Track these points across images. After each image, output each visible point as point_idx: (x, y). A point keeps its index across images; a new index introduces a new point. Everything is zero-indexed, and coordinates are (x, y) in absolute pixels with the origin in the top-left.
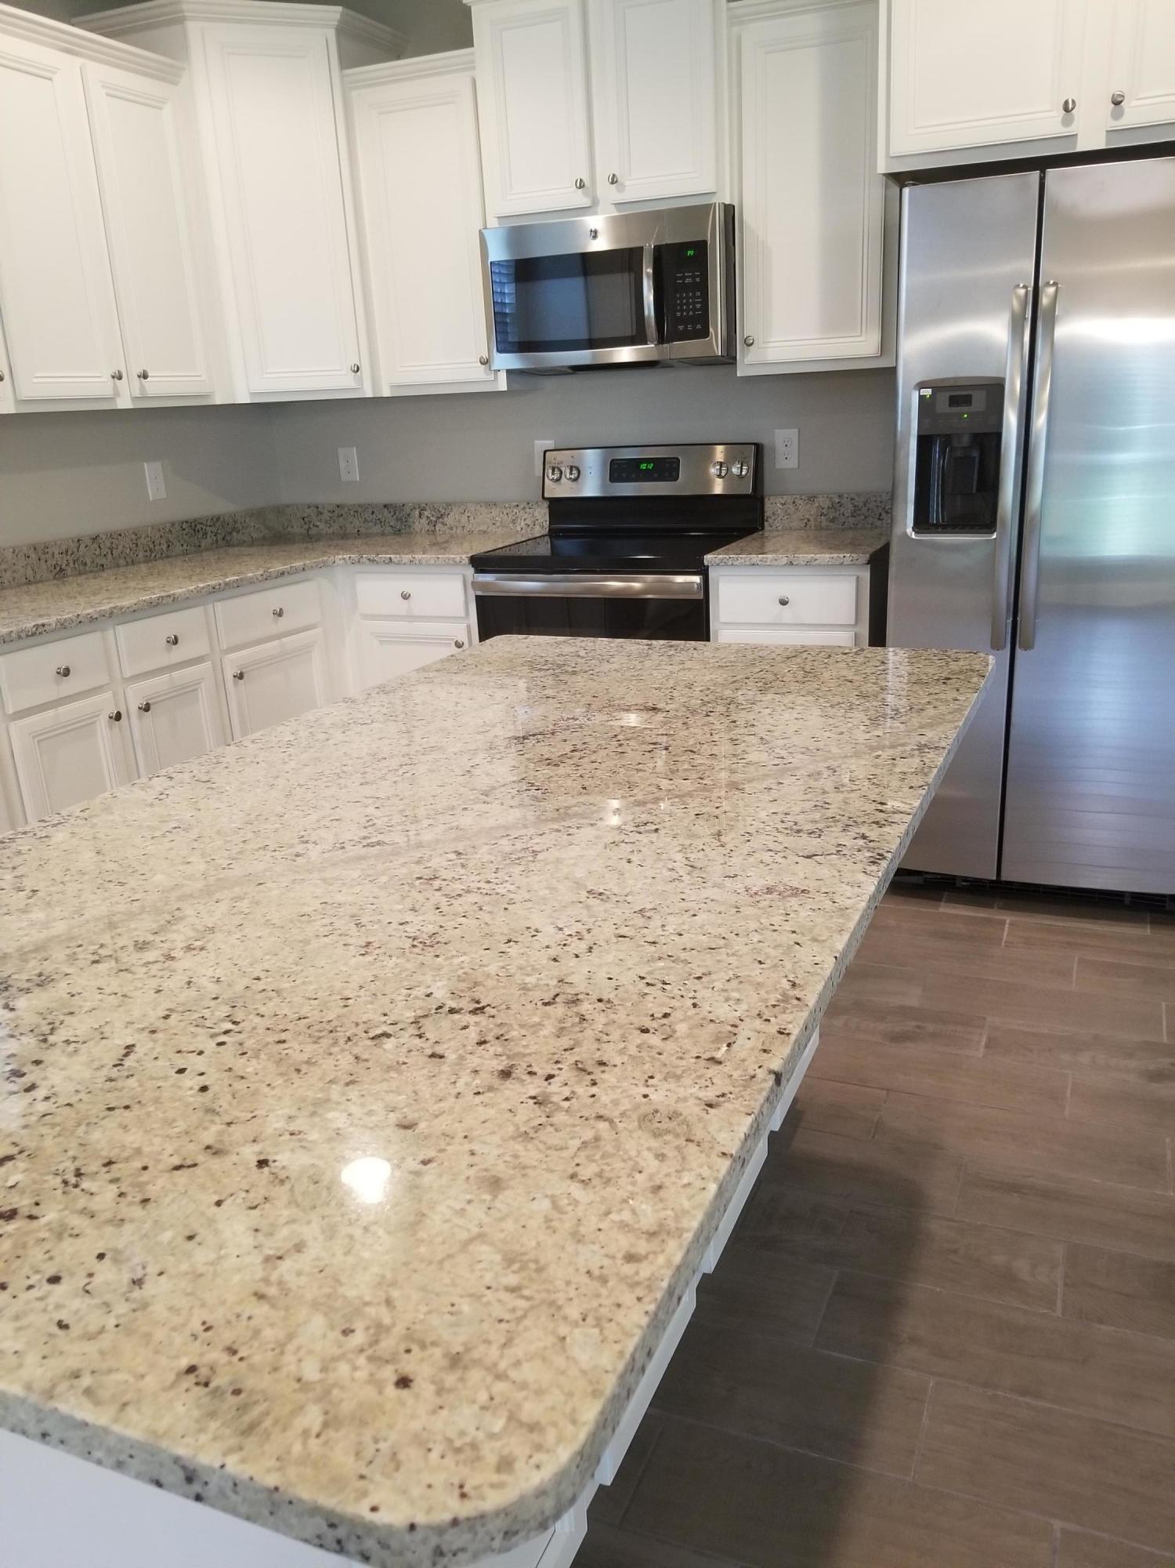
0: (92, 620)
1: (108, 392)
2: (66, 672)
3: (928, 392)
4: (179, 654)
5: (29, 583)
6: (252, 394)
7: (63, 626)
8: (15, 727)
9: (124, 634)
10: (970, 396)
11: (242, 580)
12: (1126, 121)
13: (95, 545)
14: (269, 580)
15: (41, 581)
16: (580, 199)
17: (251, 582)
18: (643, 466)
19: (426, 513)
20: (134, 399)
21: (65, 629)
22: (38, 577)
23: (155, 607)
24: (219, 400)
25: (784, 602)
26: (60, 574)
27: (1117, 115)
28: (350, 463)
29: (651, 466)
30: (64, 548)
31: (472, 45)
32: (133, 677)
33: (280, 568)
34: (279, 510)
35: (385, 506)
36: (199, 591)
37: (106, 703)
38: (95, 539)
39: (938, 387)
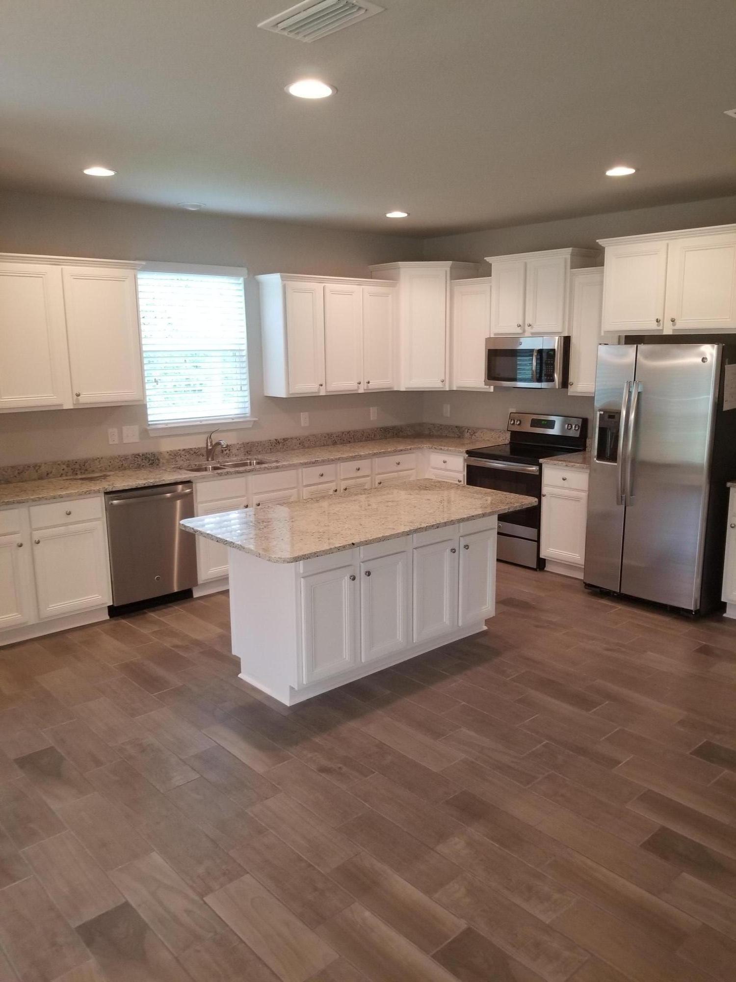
0: (333, 460)
1: (356, 388)
2: (322, 475)
3: (602, 413)
4: (359, 474)
5: (324, 446)
6: (406, 388)
7: (323, 461)
8: (305, 489)
9: (343, 466)
10: (614, 416)
11: (386, 452)
12: (677, 327)
13: (349, 435)
14: (396, 452)
15: (328, 445)
16: (519, 330)
17: (390, 452)
18: (543, 422)
19: (469, 431)
20: (364, 390)
21: (323, 462)
22: (328, 443)
23: (353, 458)
24: (396, 389)
25: (564, 479)
26: (335, 443)
27: (674, 325)
28: (447, 409)
29: (545, 423)
30: (338, 435)
31: (491, 276)
32: (344, 479)
33: (401, 448)
34: (421, 425)
35: (456, 427)
36: (369, 454)
37: (333, 486)
38: (349, 432)
39: (605, 412)
